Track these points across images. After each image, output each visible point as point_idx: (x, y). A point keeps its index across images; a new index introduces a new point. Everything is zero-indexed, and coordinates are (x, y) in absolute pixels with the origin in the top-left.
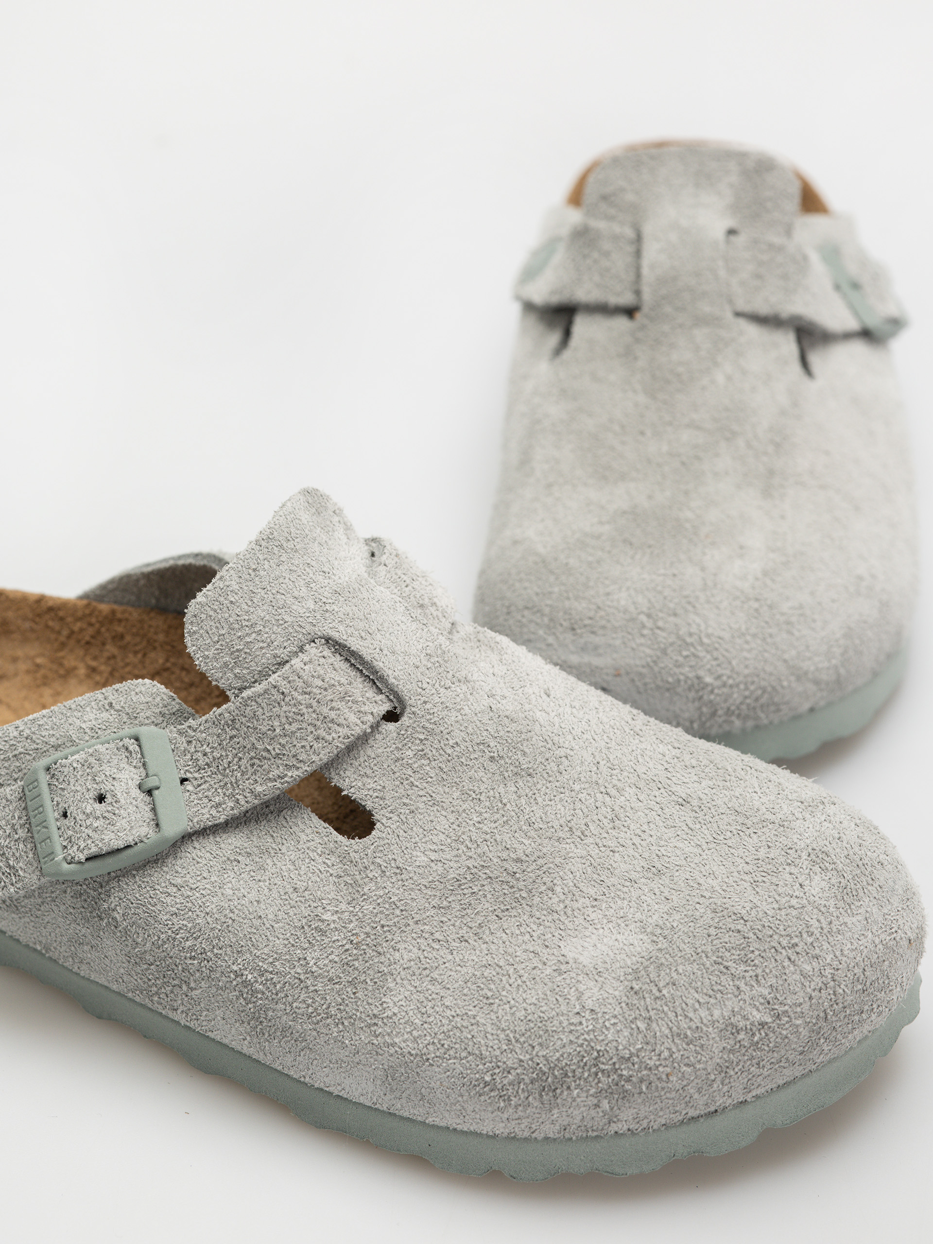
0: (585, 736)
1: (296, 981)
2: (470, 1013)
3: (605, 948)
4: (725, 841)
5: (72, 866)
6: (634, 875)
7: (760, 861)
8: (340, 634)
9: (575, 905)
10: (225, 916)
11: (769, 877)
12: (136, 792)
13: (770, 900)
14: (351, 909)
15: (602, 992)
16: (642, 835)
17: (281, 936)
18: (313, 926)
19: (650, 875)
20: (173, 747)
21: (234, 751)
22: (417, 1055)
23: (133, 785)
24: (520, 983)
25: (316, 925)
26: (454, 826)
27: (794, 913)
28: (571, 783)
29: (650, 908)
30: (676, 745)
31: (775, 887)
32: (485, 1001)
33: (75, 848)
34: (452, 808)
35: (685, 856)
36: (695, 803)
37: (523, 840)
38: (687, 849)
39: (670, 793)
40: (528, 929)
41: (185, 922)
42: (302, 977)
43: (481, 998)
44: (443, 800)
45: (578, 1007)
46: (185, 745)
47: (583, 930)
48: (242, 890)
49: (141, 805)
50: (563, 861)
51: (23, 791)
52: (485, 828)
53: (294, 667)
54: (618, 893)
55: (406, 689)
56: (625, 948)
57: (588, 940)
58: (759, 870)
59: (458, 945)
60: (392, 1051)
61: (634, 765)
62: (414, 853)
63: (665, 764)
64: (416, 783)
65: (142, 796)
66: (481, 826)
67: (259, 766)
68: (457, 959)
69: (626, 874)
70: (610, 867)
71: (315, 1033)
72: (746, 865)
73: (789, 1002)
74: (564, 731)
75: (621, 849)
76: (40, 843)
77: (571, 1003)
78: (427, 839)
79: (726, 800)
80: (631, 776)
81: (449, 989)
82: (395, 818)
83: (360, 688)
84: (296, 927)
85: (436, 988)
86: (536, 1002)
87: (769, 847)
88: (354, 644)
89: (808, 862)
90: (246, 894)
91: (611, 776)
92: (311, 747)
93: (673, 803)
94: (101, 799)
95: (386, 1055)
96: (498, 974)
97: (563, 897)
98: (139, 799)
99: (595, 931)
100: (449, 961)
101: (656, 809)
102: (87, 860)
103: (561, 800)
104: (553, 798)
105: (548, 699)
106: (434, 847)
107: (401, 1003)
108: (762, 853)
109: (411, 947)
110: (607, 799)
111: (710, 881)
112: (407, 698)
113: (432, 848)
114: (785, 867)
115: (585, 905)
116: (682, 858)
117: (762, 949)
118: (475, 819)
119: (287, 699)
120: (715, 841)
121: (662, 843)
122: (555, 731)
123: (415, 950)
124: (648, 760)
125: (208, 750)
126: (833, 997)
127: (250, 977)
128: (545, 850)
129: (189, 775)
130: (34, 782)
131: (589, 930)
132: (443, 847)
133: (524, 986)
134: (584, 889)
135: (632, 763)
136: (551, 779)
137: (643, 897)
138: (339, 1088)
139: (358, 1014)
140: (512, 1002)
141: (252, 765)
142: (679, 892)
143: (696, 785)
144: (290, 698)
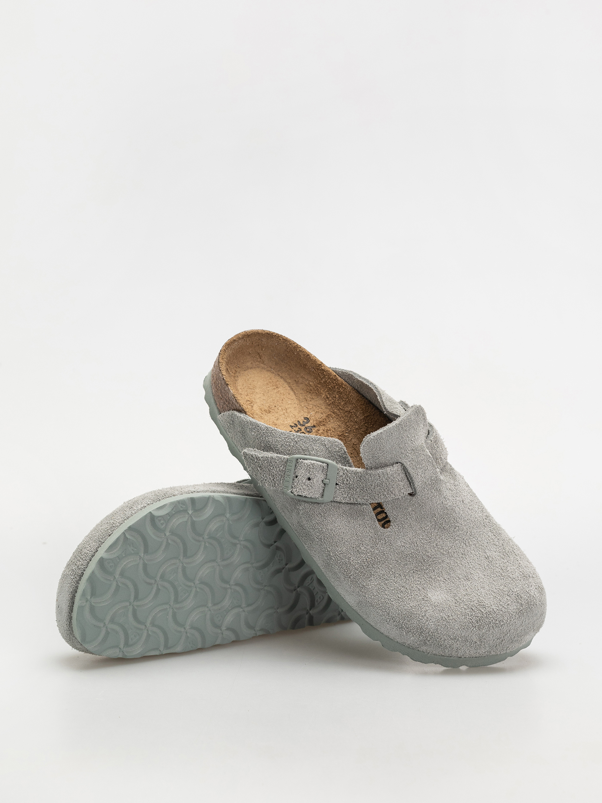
0: (468, 521)
1: (345, 563)
2: (391, 599)
3: (440, 598)
4: (493, 578)
5: (292, 494)
6: (460, 577)
7: (500, 590)
8: (407, 465)
9: (438, 578)
10: (332, 532)
11: (500, 597)
12: (320, 482)
13: (496, 605)
14: (371, 549)
15: (433, 613)
16: (469, 563)
17: (346, 547)
18: (357, 549)
19: (465, 579)
20: (338, 472)
21: (357, 485)
22: (370, 603)
23: (320, 480)
24: (411, 598)
25: (358, 549)
26: (414, 537)
27: (501, 613)
28: (456, 536)
29: (460, 590)
30: (495, 534)
31: (500, 602)
32: (398, 598)
33: (295, 490)
34: (415, 531)
35: (479, 577)
36: (491, 559)
37: (432, 550)
38: (480, 575)
39: (485, 552)
40: (421, 580)
41: (319, 527)
42: (347, 563)
43: (397, 597)
44: (414, 527)
45: (424, 614)
46: (342, 474)
47: (437, 588)
48: (341, 527)
49: (321, 487)
50: (441, 562)
51: (287, 460)
52: (422, 541)
53: (387, 471)
54: (453, 580)
55: (418, 489)
56: (446, 601)
57: (437, 592)
58: (498, 593)
59: (398, 576)
60: (364, 598)
61: (478, 537)
62: (398, 541)
63: (488, 540)
64: (408, 518)
65: (322, 485)
66: (422, 540)
67: (362, 493)
68: (395, 580)
69: (458, 575)
70: (454, 570)
71: (344, 580)
72: (495, 589)
73: (487, 639)
74: (462, 517)
75: (461, 565)
76: (286, 481)
77: (422, 612)
78: (404, 538)
79: (500, 562)
80: (475, 540)
81: (389, 588)
82: (397, 527)
83: (404, 483)
84: (352, 546)
85: (385, 587)
86: (412, 606)
87: (505, 586)
88: (410, 470)
89: (514, 597)
90: (341, 528)
91: (469, 538)
92: (380, 496)
93: (484, 556)
94: (309, 479)
95: (362, 598)
96: (405, 591)
97: (436, 574)
98: (321, 485)
99: (440, 590)
100: (393, 579)
101: (478, 556)
102: (297, 495)
103: (450, 541)
104: (448, 539)
105: (462, 503)
106: (405, 541)
107: (373, 586)
108: (501, 588)
109: (384, 570)
110: (464, 546)
111: (482, 590)
112: (418, 492)
113: (404, 541)
114: (506, 596)
115: (441, 580)
116: (478, 577)
117: (486, 620)
118: (421, 537)
119: (380, 479)
120: (490, 576)
121: (474, 569)
122: (459, 516)
123: (384, 571)
124: (483, 537)
125: (349, 479)
126: (501, 642)
127: (331, 554)
128: (437, 556)
129: (339, 484)
130: (291, 461)
131: (439, 589)
132: (407, 542)
133: (411, 599)
134: (443, 574)
135: (478, 536)
136: (450, 532)
137: (460, 585)
138: (344, 596)
139: (359, 582)
140: (405, 603)
141: (360, 492)
142: (471, 589)
143: (494, 552)
144: (381, 479)
